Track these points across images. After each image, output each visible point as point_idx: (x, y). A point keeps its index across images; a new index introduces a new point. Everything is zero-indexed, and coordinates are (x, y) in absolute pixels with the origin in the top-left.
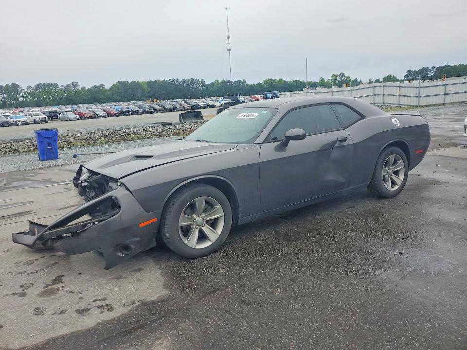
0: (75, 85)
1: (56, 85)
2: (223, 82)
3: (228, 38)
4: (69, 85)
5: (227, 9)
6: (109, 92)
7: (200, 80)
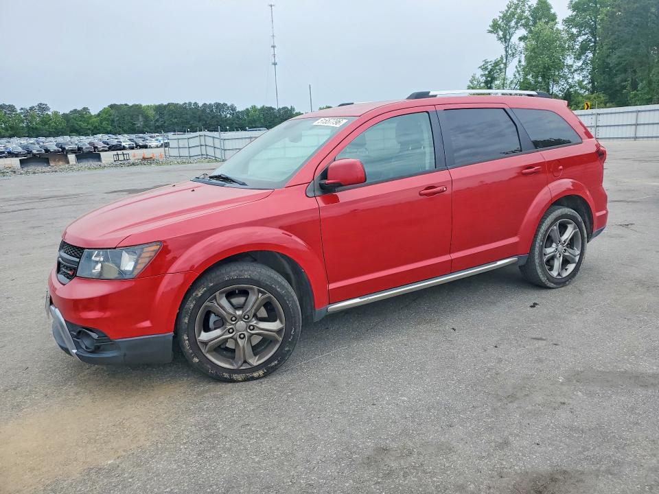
0: (42, 107)
1: (12, 108)
2: (263, 109)
3: (274, 47)
4: (34, 107)
5: (271, 6)
6: (95, 119)
7: (229, 105)
